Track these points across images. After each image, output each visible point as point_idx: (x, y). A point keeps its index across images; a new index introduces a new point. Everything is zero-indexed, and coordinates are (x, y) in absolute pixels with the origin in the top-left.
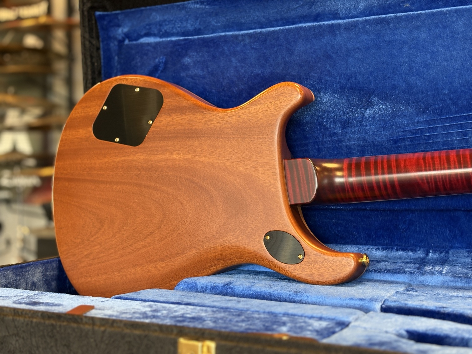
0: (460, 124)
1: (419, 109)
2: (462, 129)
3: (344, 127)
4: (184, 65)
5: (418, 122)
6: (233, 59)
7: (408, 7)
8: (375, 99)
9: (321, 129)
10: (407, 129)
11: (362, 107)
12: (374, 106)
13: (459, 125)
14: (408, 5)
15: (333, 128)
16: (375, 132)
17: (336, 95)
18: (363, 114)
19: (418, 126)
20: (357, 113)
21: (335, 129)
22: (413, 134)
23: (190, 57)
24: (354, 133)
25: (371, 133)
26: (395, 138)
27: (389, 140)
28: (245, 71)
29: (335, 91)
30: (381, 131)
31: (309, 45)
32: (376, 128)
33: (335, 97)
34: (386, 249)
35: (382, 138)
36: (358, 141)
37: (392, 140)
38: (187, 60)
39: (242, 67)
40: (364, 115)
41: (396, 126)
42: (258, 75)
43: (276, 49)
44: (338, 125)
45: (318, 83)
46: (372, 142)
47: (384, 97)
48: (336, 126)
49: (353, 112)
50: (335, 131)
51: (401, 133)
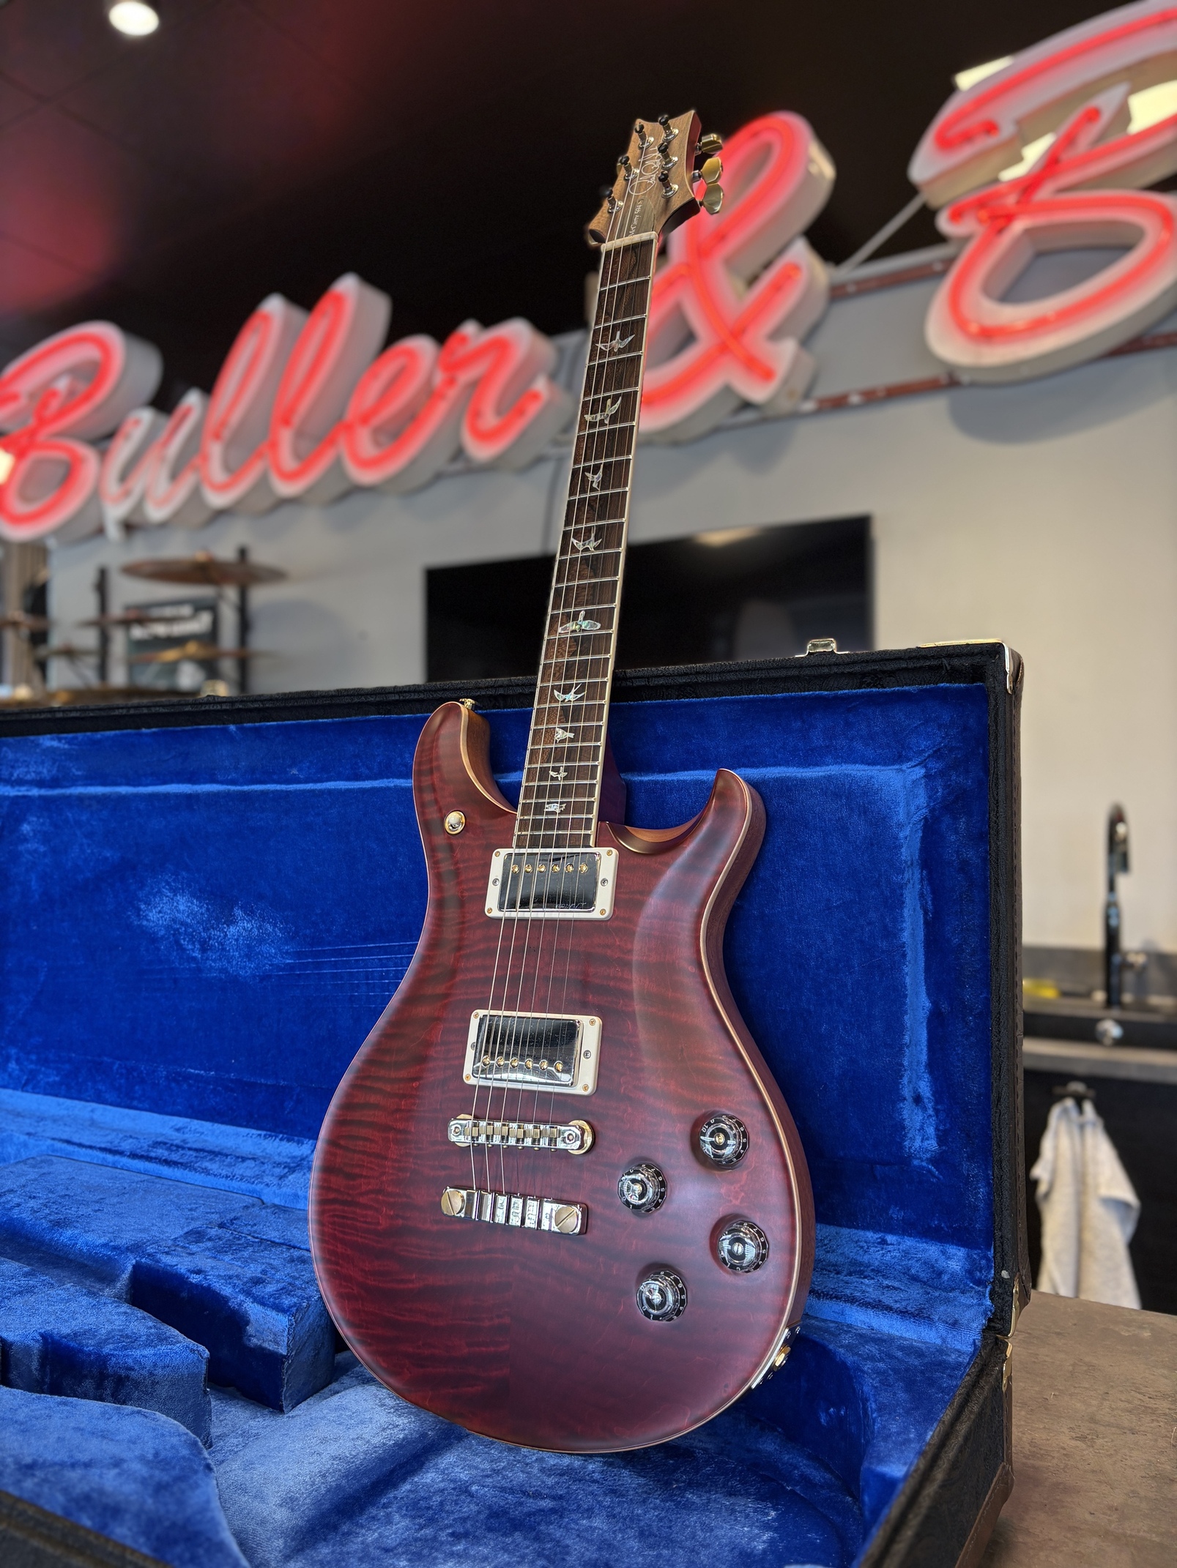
0: (334, 961)
1: (289, 933)
2: (336, 969)
3: (203, 950)
4: (22, 834)
5: (287, 953)
6: (78, 833)
7: (295, 775)
8: (238, 912)
9: (177, 950)
10: (275, 961)
11: (224, 923)
12: (238, 923)
13: (333, 963)
14: (295, 771)
15: (192, 949)
16: (238, 962)
17: (195, 901)
18: (226, 932)
19: (287, 959)
20: (219, 931)
21: (193, 952)
22: (282, 970)
23: (29, 823)
24: (214, 961)
25: (234, 963)
26: (261, 974)
27: (254, 976)
28: (93, 853)
29: (193, 895)
30: (245, 962)
31: (164, 823)
32: (240, 957)
33: (192, 903)
34: (270, 1136)
35: (246, 972)
36: (220, 973)
37: (258, 976)
38: (26, 828)
39: (89, 845)
40: (226, 935)
41: (262, 956)
42: (107, 859)
43: (126, 824)
44: (198, 946)
45: (174, 881)
46: (236, 976)
47: (250, 913)
48: (195, 947)
49: (213, 929)
50: (194, 955)
51: (267, 967)
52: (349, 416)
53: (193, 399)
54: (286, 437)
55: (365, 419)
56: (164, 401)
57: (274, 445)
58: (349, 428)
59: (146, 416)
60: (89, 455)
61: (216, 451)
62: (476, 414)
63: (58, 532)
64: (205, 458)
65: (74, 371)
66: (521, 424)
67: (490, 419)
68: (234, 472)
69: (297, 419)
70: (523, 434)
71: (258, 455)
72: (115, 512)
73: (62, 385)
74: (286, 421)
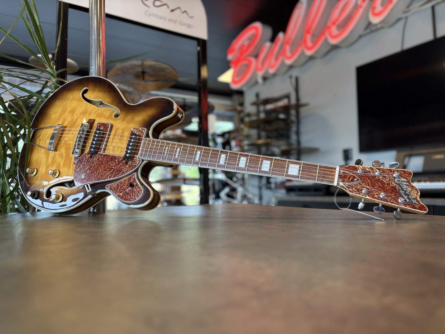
52: (329, 24)
53: (281, 35)
54: (309, 37)
55: (334, 23)
56: (273, 39)
57: (305, 41)
58: (329, 28)
59: (268, 44)
60: (253, 60)
61: (288, 48)
62: (374, 8)
63: (246, 84)
64: (284, 51)
65: (249, 39)
66: (391, 6)
67: (379, 8)
68: (293, 53)
69: (312, 31)
70: (392, 10)
71: (301, 45)
72: (260, 74)
73: (246, 43)
74: (308, 32)
